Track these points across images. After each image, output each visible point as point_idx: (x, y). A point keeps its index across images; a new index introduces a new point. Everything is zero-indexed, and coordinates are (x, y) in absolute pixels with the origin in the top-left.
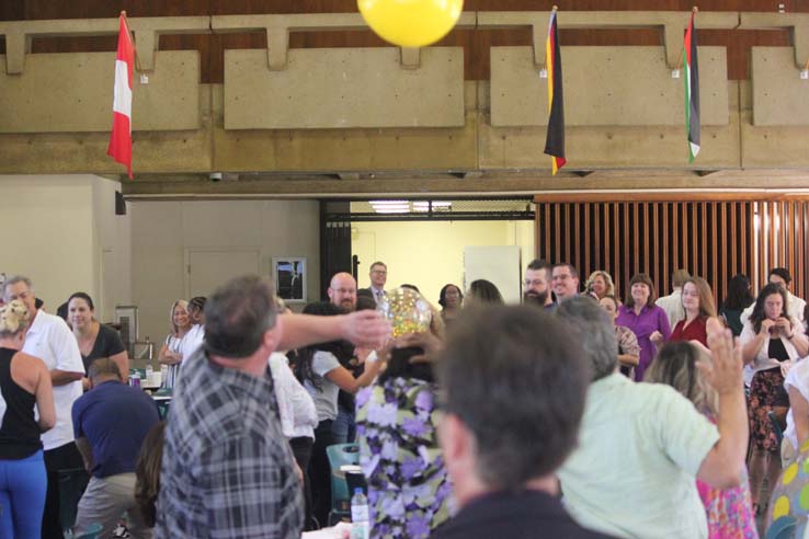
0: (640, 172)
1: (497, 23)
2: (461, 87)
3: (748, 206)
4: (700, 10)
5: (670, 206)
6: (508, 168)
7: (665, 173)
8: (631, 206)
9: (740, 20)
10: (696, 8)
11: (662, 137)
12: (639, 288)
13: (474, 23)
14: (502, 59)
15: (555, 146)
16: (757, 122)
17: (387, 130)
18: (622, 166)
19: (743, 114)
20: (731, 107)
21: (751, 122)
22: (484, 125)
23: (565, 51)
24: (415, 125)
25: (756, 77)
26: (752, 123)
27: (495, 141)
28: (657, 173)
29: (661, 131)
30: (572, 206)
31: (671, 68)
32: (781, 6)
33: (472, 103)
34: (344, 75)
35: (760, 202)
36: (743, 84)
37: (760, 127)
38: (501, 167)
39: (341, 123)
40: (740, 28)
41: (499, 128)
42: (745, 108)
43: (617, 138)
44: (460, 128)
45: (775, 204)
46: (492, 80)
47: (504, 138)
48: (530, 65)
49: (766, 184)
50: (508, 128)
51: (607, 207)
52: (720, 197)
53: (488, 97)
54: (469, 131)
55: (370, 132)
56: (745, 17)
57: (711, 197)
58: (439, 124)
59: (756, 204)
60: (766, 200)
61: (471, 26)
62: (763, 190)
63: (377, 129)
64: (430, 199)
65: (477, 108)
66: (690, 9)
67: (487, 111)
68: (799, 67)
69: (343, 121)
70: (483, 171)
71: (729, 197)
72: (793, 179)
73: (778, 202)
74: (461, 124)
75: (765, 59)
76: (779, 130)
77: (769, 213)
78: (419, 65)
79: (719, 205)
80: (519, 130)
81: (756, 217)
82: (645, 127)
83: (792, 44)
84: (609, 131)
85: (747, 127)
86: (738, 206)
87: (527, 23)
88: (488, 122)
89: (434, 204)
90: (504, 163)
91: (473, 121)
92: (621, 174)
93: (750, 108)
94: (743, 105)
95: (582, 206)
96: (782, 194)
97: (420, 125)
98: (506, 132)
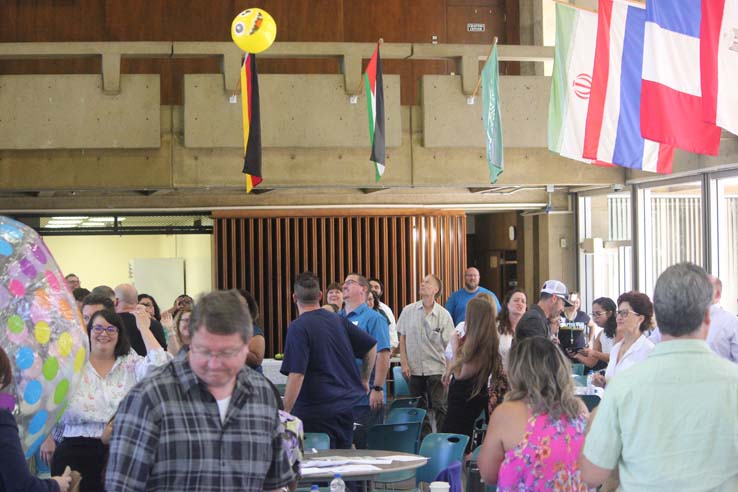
0: (310, 190)
1: (191, 52)
2: (158, 112)
3: (407, 220)
4: (385, 41)
5: (336, 221)
6: (200, 185)
7: (332, 190)
8: (301, 221)
9: (412, 51)
10: (382, 40)
11: (340, 157)
12: (334, 294)
13: (170, 52)
14: (195, 86)
15: (252, 166)
16: (427, 143)
17: (89, 152)
18: (304, 184)
19: (415, 136)
20: (404, 131)
21: (422, 143)
22: (179, 147)
23: (262, 78)
24: (115, 146)
25: (427, 103)
26: (422, 145)
27: (189, 162)
28: (325, 190)
29: (340, 152)
30: (247, 221)
31: (350, 94)
32: (435, 38)
33: (167, 126)
34: (50, 100)
35: (418, 217)
36: (415, 109)
37: (429, 149)
38: (192, 186)
39: (47, 144)
40: (412, 57)
41: (191, 149)
42: (417, 131)
43: (300, 159)
44: (157, 149)
45: (432, 219)
46: (186, 105)
47: (196, 158)
48: (221, 91)
49: (424, 201)
50: (200, 149)
51: (278, 222)
52: (381, 213)
53: (182, 121)
54: (164, 152)
55: (73, 153)
56: (417, 47)
57: (374, 213)
58: (137, 146)
59: (414, 218)
60: (423, 215)
61: (166, 55)
62: (421, 206)
63: (80, 150)
64: (116, 215)
65: (172, 130)
66: (377, 41)
67: (181, 133)
68: (466, 94)
69: (49, 143)
70: (176, 189)
71: (391, 213)
72: (450, 195)
73: (434, 217)
74: (158, 145)
75: (434, 86)
76: (448, 151)
77: (426, 226)
78: (119, 91)
79: (381, 220)
80: (210, 151)
81: (414, 230)
82: (325, 149)
83: (459, 72)
84: (293, 151)
85: (418, 149)
86: (398, 220)
87: (218, 53)
88: (182, 142)
89: (119, 219)
90: (196, 182)
91: (168, 143)
92: (293, 191)
93: (421, 131)
94: (414, 129)
95: (256, 221)
96: (439, 209)
97: (120, 146)
98: (199, 152)
